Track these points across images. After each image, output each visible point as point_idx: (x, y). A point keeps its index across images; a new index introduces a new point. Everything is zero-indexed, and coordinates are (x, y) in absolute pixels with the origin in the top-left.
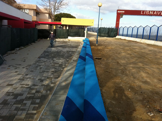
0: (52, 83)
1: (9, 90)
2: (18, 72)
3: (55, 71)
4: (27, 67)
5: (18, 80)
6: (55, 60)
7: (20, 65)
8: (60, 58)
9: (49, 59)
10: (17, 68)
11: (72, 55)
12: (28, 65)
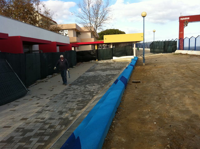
0: (72, 116)
1: (20, 125)
2: (39, 103)
3: (81, 101)
4: (52, 97)
5: (36, 113)
6: (88, 86)
7: (45, 95)
8: (95, 84)
9: (81, 86)
10: (40, 99)
11: (111, 79)
12: (54, 95)
